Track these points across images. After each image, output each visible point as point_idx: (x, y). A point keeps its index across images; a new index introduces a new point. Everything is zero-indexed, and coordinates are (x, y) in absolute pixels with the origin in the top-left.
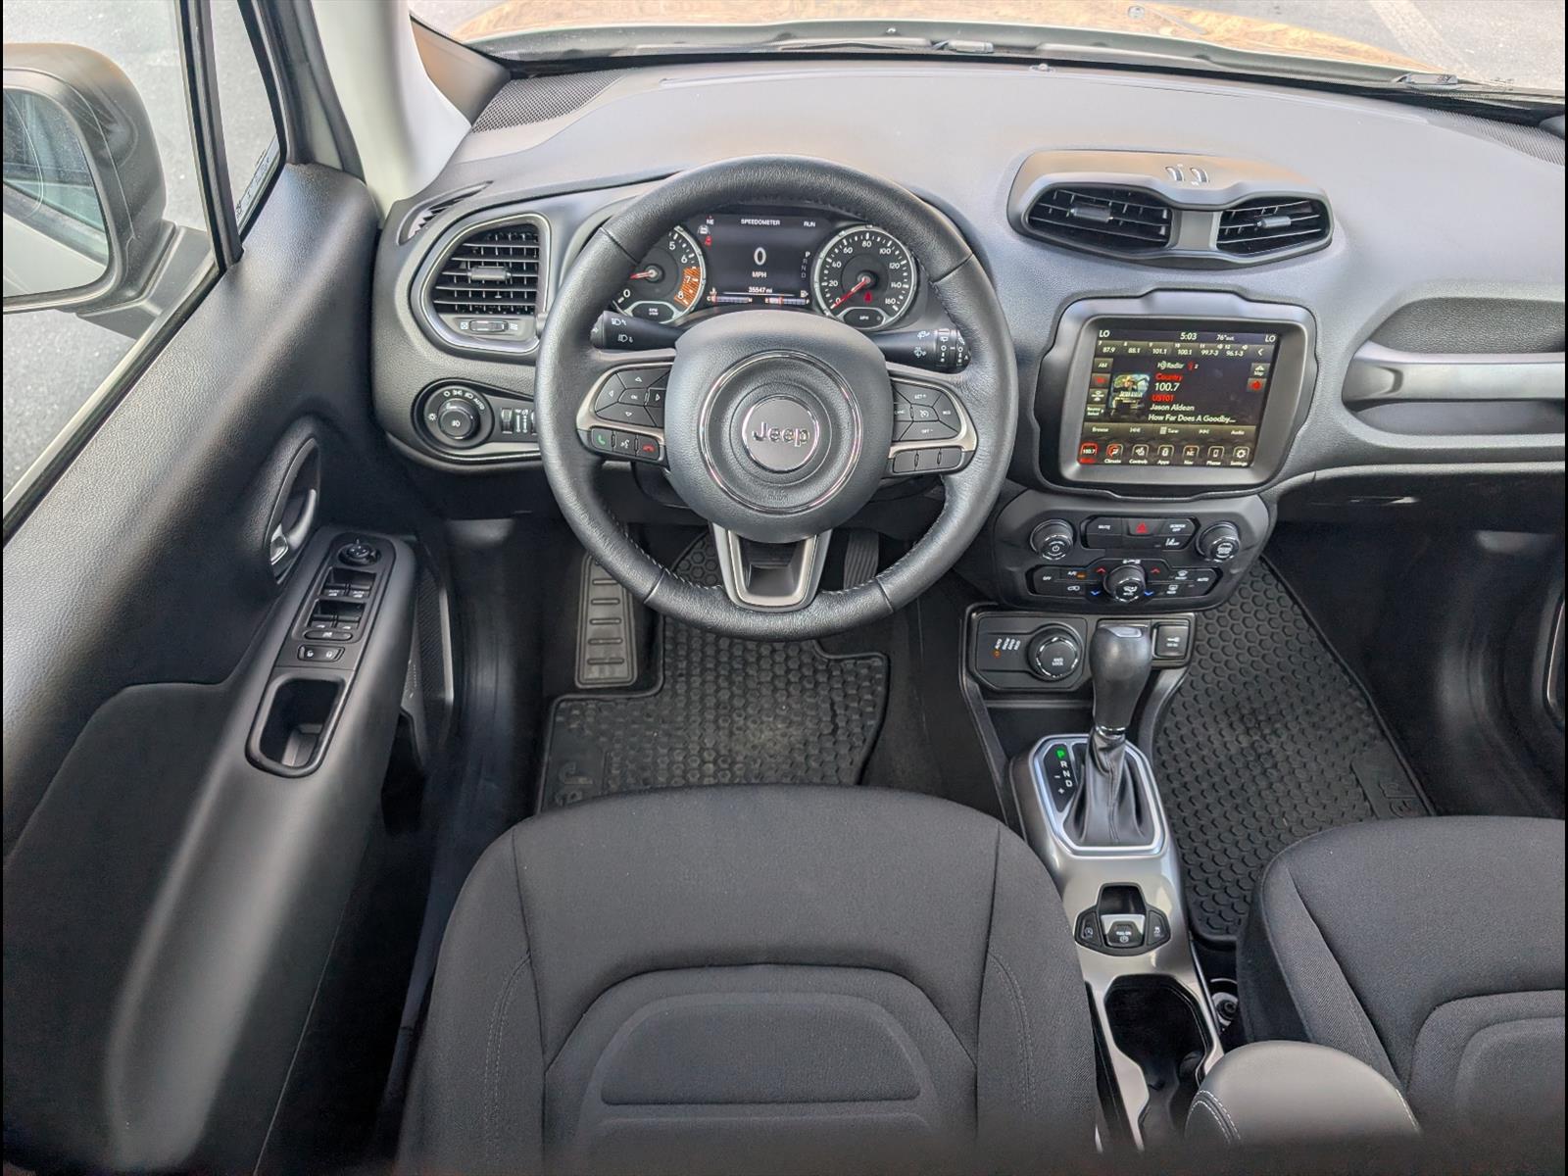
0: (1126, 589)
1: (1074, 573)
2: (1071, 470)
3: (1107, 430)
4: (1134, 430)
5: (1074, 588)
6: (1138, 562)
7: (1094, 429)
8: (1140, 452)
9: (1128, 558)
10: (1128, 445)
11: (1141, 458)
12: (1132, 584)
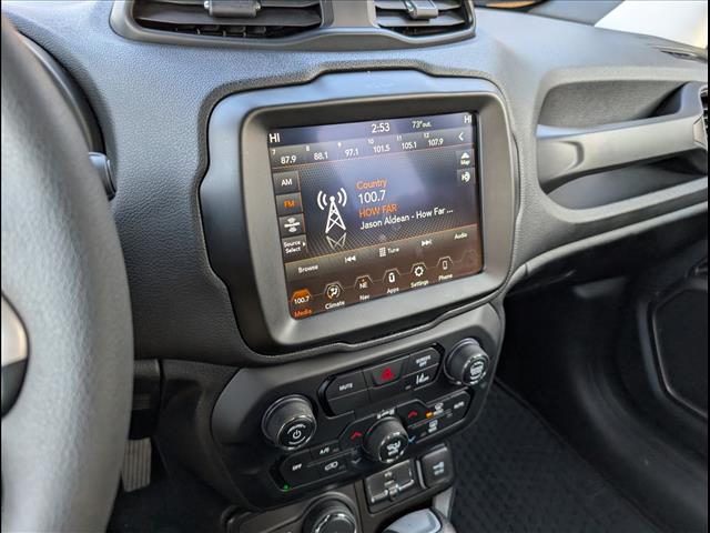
6: (392, 412)
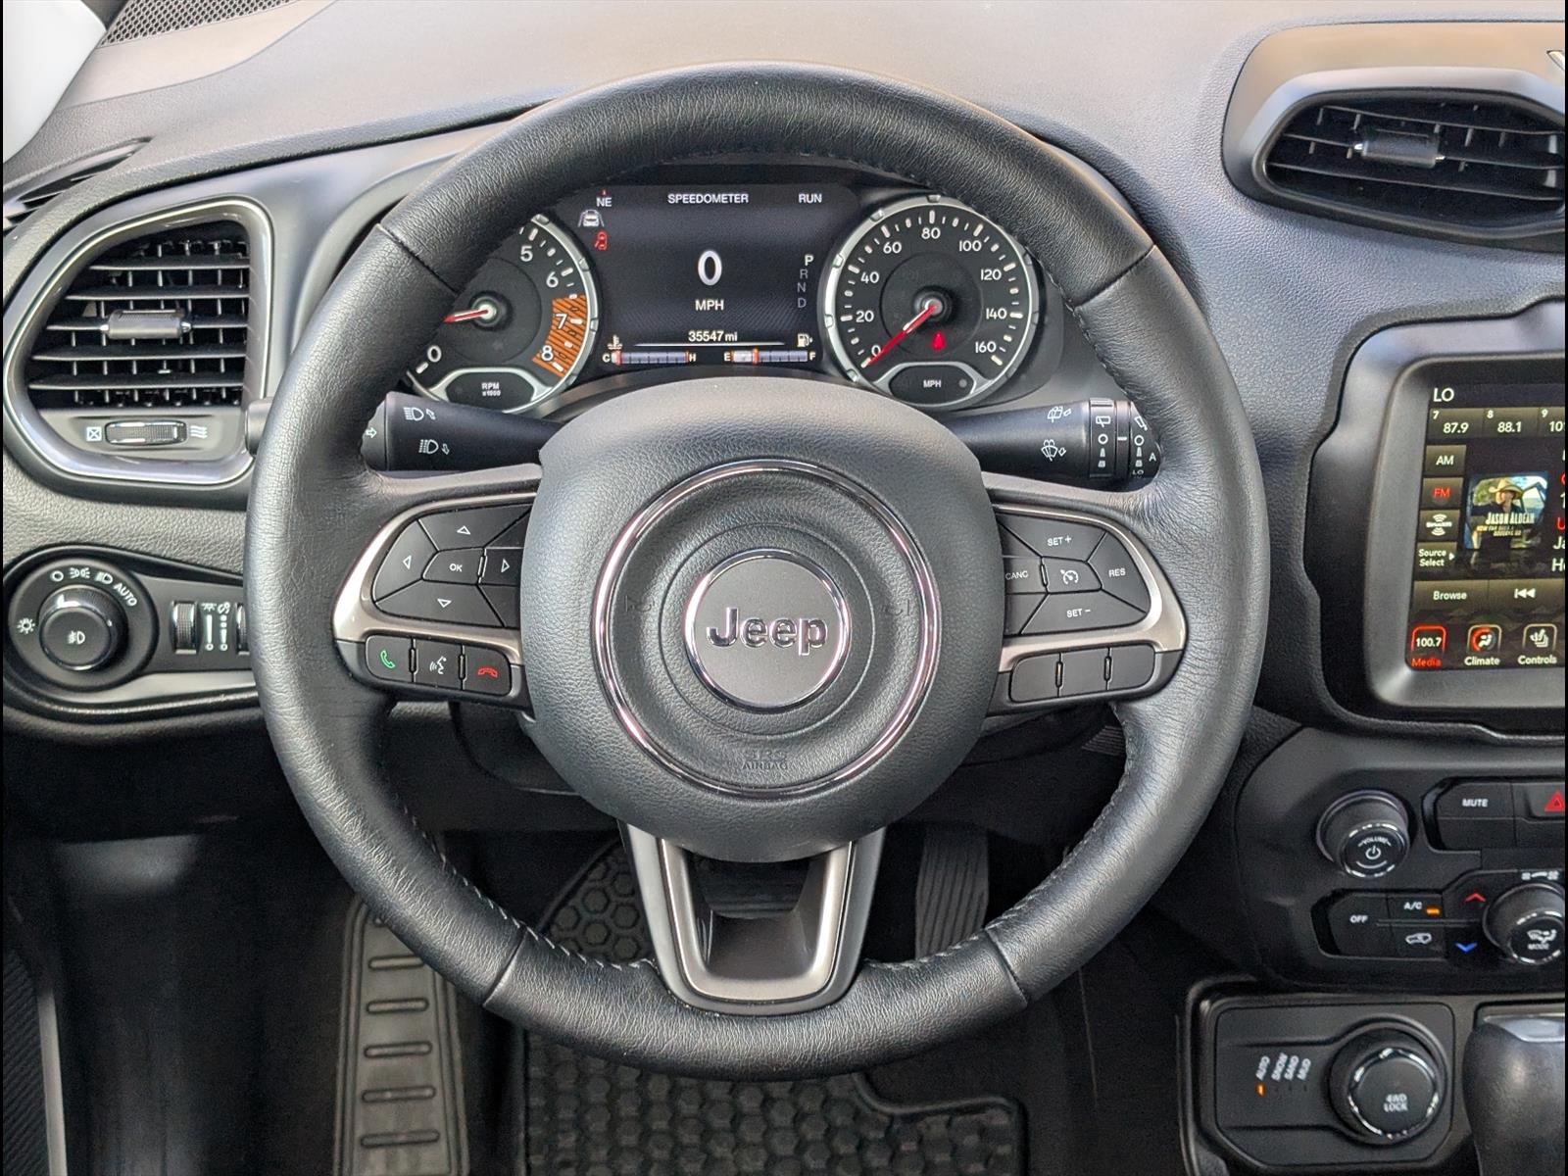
0: (1532, 935)
1: (1418, 905)
2: (1394, 684)
3: (1464, 596)
4: (1523, 593)
5: (1420, 937)
7: (1437, 596)
8: (1540, 639)
9: (1532, 866)
10: (1512, 627)
11: (1544, 652)
12: (1544, 924)
